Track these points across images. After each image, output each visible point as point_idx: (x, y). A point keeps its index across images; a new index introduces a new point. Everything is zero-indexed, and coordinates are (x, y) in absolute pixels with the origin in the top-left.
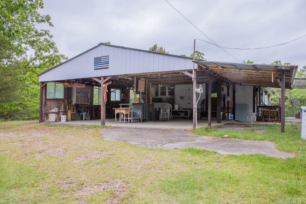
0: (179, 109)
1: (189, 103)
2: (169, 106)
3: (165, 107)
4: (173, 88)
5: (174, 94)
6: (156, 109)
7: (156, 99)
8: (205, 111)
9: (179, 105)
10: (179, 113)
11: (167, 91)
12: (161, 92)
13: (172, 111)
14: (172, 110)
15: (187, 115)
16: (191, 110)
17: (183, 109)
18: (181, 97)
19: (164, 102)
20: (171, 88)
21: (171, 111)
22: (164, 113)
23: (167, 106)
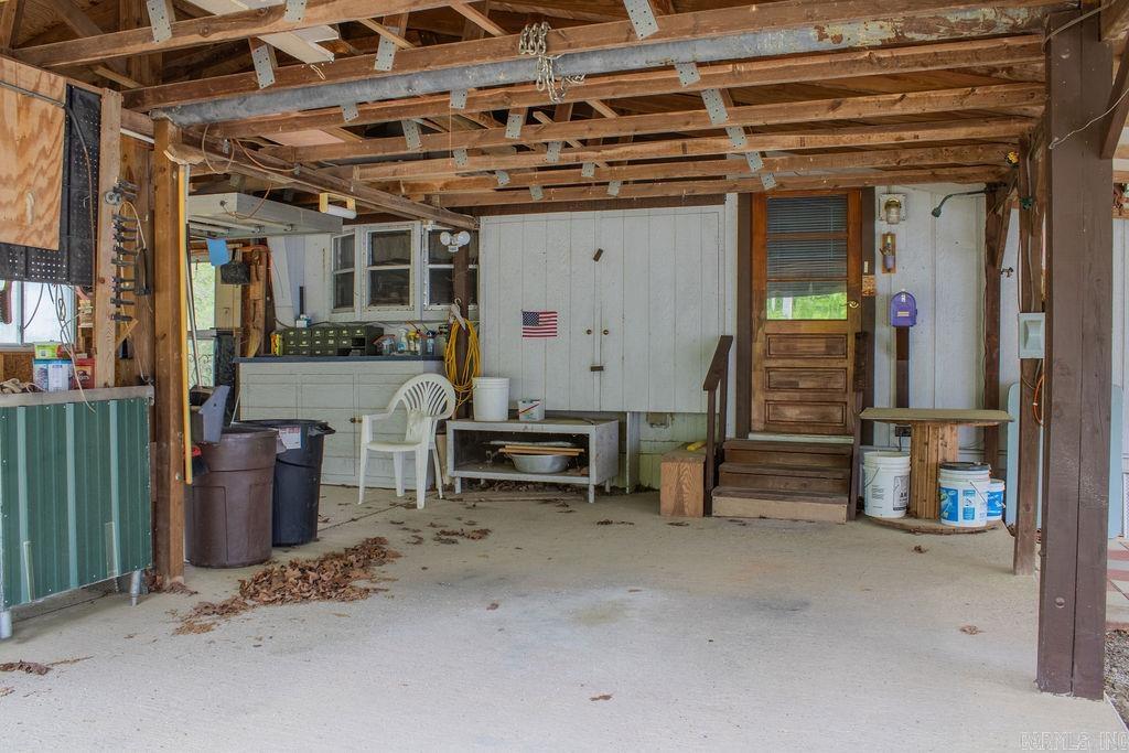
0: (513, 414)
1: (600, 369)
2: (426, 386)
3: (401, 396)
4: (463, 238)
5: (472, 294)
6: (266, 429)
7: (338, 328)
8: (731, 433)
9: (512, 384)
10: (510, 447)
11: (420, 271)
12: (373, 273)
13: (458, 433)
14: (452, 426)
15: (579, 463)
16: (614, 425)
17: (551, 416)
18: (531, 319)
19: (396, 354)
20: (445, 238)
21: (450, 436)
22: (389, 458)
23: (416, 394)
